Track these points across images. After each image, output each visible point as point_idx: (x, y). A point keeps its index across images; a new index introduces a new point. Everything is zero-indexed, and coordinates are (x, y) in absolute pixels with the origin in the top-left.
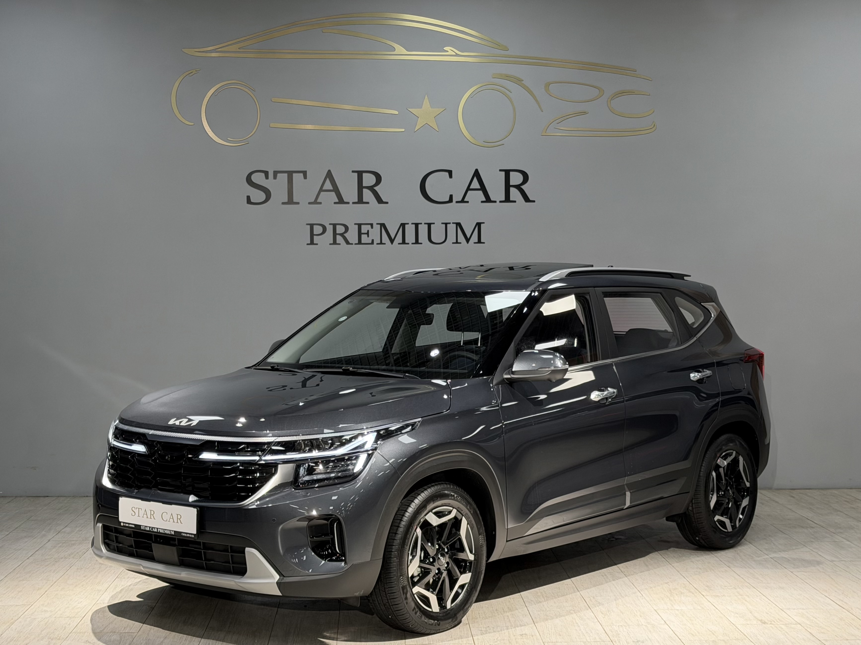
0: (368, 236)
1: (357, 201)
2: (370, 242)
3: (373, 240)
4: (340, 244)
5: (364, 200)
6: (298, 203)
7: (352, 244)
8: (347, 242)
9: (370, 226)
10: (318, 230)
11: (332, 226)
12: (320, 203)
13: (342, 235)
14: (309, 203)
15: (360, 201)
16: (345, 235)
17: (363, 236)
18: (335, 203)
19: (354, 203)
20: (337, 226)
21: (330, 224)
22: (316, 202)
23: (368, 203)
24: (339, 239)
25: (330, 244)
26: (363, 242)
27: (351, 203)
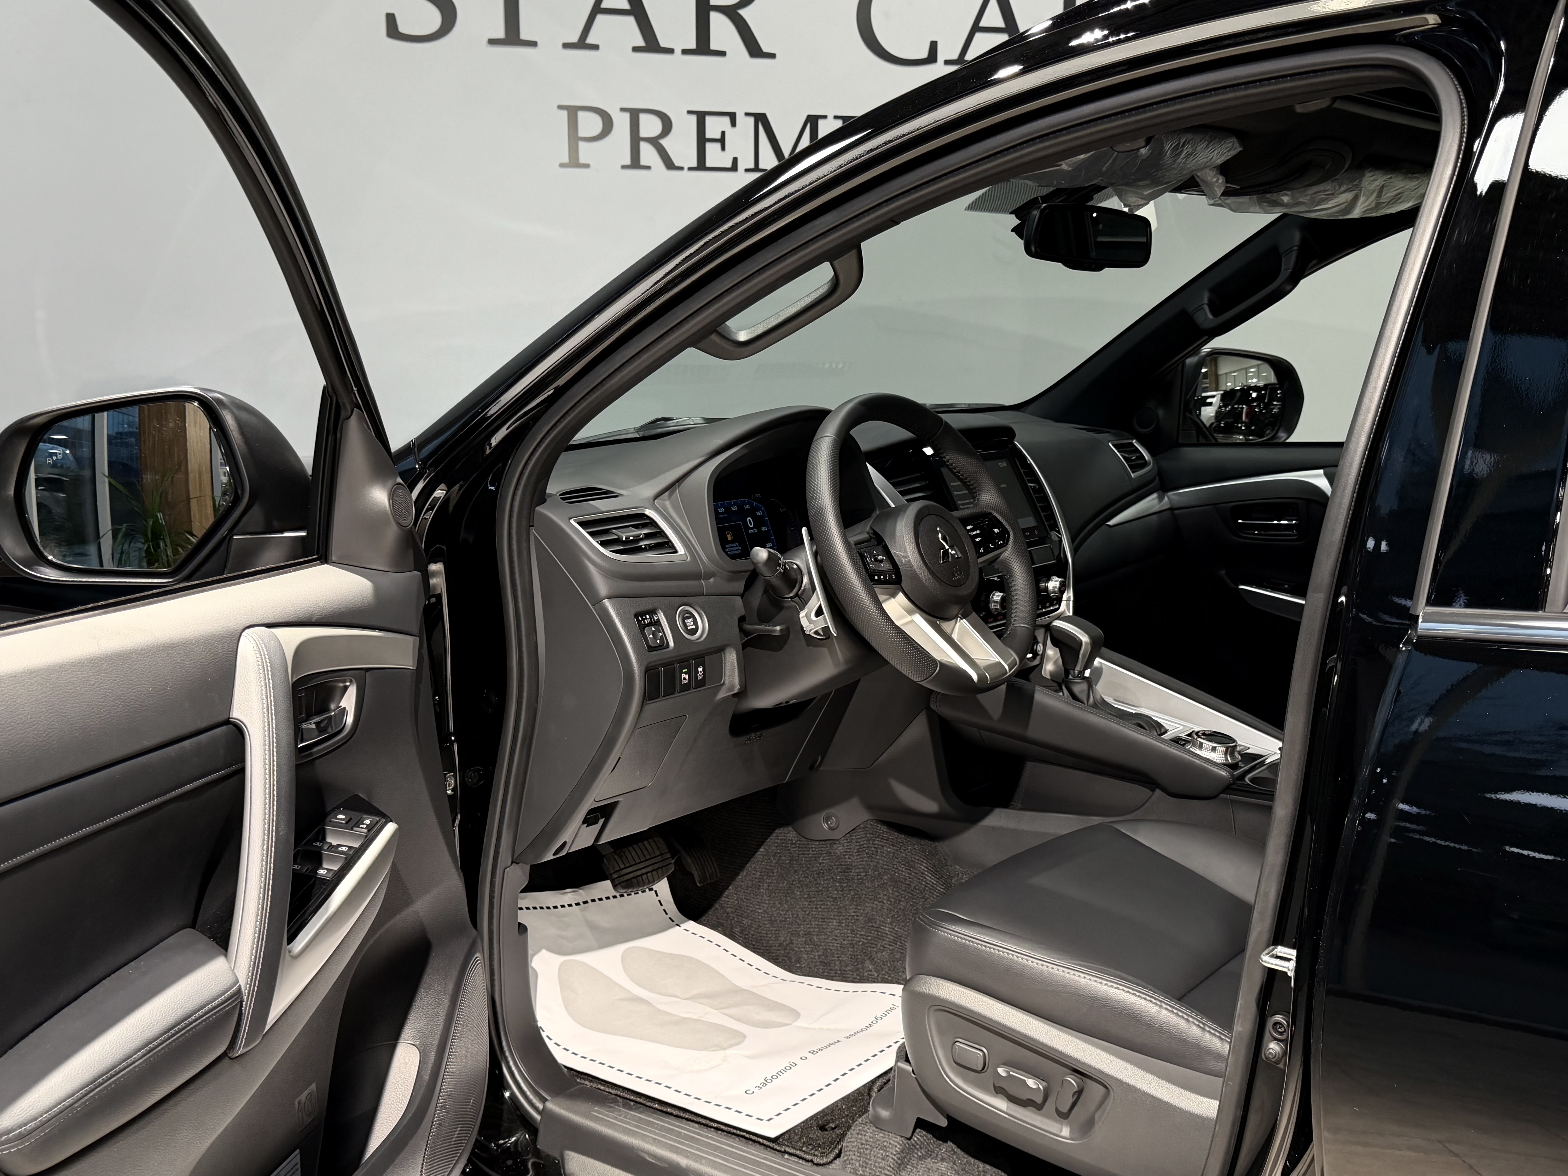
0: (723, 148)
1: (693, 45)
2: (729, 165)
3: (735, 160)
4: (648, 168)
5: (713, 46)
6: (533, 44)
7: (682, 168)
8: (669, 164)
9: (727, 120)
10: (590, 124)
11: (627, 116)
12: (596, 47)
13: (654, 142)
14: (566, 46)
15: (703, 47)
16: (663, 142)
17: (709, 146)
18: (636, 49)
19: (685, 52)
20: (643, 117)
21: (623, 110)
22: (582, 44)
23: (722, 54)
24: (648, 154)
25: (624, 167)
26: (708, 164)
27: (678, 51)
